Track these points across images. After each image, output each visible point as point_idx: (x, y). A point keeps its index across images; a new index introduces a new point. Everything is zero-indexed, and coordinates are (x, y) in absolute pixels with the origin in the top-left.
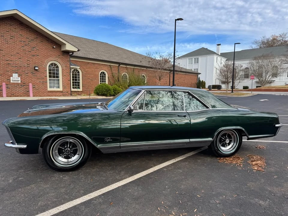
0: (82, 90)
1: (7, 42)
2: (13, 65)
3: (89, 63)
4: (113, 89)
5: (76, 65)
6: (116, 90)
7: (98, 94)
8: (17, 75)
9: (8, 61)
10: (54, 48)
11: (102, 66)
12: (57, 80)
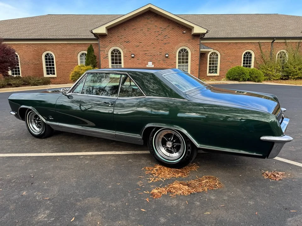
0: (219, 75)
1: (144, 35)
2: (149, 55)
3: (230, 43)
4: (250, 72)
5: (209, 47)
6: (253, 74)
7: (229, 78)
8: (151, 63)
9: (145, 51)
10: (185, 33)
11: (247, 45)
12: (186, 65)
